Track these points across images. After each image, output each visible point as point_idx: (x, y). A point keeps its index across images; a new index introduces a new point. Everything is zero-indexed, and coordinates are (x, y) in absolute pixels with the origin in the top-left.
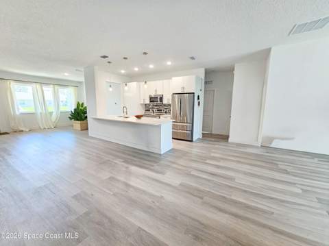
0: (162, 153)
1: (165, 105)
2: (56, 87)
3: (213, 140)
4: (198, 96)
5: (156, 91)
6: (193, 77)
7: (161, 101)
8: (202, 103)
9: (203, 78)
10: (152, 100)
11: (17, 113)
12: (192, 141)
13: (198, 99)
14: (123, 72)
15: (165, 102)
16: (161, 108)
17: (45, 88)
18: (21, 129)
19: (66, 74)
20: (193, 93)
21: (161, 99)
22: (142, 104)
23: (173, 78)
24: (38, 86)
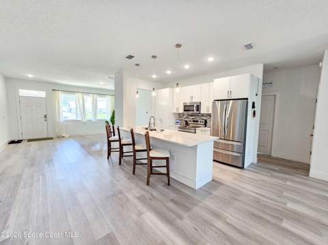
0: (197, 187)
1: (203, 115)
2: (95, 96)
3: (277, 168)
4: (254, 103)
5: (192, 97)
6: (247, 76)
7: (197, 110)
8: (258, 113)
9: (261, 77)
10: (187, 108)
11: (62, 120)
12: (242, 168)
13: (253, 107)
14: (154, 76)
15: (203, 111)
16: (197, 118)
17: (86, 97)
18: (63, 135)
19: (102, 83)
20: (247, 99)
21: (198, 108)
22: (174, 114)
23: (216, 80)
24: (80, 95)
